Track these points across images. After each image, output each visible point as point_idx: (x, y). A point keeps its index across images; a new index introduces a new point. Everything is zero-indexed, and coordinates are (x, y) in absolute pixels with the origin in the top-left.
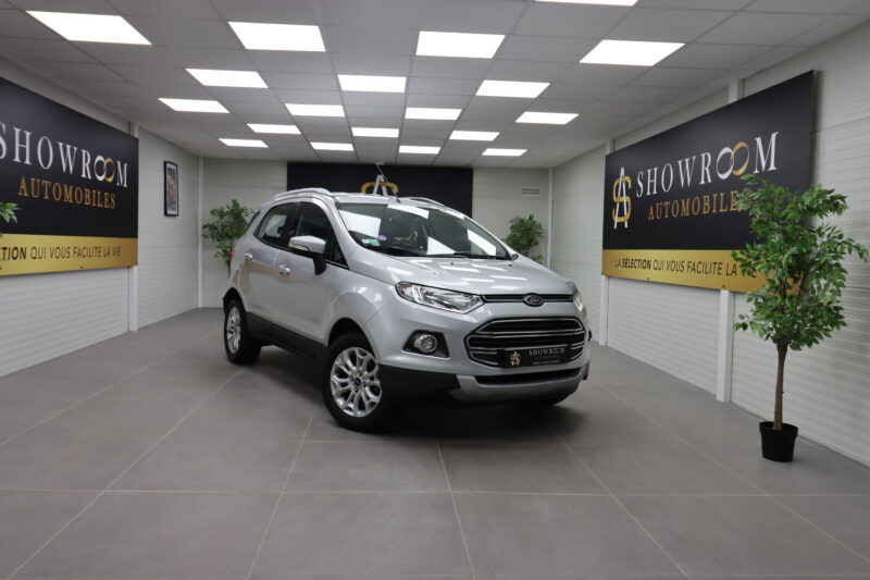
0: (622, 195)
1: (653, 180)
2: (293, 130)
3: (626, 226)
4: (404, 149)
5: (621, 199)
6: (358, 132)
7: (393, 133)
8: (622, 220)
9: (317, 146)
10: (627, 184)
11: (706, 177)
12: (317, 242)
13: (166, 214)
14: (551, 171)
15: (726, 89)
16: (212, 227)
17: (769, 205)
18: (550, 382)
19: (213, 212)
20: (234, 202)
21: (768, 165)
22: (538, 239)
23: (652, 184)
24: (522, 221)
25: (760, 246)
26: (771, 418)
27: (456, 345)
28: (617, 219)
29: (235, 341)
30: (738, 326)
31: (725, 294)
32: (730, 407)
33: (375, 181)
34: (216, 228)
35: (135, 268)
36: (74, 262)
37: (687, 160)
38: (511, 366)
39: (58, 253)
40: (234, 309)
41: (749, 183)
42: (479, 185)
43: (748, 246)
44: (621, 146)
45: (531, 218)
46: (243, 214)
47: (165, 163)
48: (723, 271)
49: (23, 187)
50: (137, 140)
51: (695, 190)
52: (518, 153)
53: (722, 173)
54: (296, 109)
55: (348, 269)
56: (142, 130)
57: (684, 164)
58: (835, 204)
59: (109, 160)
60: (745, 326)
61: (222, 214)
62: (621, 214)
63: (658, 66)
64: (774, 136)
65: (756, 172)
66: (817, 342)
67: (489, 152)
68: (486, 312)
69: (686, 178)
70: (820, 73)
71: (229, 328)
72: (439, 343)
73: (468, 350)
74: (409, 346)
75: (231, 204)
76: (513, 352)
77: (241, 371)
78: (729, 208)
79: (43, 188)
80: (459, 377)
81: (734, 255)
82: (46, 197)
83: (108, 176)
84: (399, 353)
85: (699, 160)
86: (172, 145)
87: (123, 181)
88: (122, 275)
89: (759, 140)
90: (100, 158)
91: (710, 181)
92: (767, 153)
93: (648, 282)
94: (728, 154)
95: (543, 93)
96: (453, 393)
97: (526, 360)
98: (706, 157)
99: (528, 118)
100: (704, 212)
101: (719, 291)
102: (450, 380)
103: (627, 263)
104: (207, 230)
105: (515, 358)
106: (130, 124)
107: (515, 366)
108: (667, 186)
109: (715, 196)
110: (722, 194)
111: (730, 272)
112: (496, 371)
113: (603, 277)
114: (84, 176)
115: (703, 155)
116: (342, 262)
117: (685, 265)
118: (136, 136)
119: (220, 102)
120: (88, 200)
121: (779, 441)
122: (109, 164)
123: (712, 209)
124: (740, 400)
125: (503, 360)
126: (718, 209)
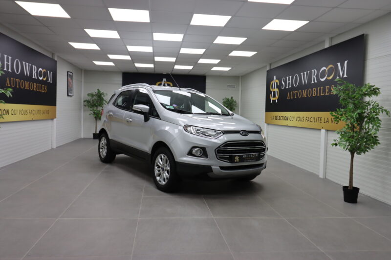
0: (274, 88)
1: (289, 81)
2: (128, 58)
3: (277, 102)
4: (176, 67)
5: (274, 90)
6: (157, 59)
7: (173, 60)
8: (274, 99)
9: (137, 65)
10: (277, 83)
11: (314, 80)
12: (145, 107)
13: (68, 95)
14: (240, 77)
15: (324, 42)
16: (88, 102)
17: (347, 92)
18: (251, 170)
19: (88, 95)
20: (98, 90)
21: (343, 75)
22: (235, 107)
23: (289, 83)
24: (228, 99)
25: (343, 110)
26: (347, 184)
27: (211, 153)
28: (272, 99)
29: (104, 152)
30: (333, 145)
31: (323, 131)
32: (325, 180)
33: (162, 81)
34: (90, 102)
35: (55, 119)
36: (29, 117)
37: (305, 73)
38: (234, 162)
39: (23, 112)
40: (103, 138)
41: (338, 82)
42: (209, 83)
43: (338, 110)
44: (273, 66)
45: (232, 98)
46: (102, 96)
47: (68, 72)
48: (322, 121)
49: (8, 82)
50: (56, 61)
51: (309, 86)
52: (227, 69)
53: (322, 78)
54: (131, 48)
55: (160, 119)
56: (58, 57)
57: (304, 74)
58: (374, 91)
59: (44, 70)
60: (336, 145)
61: (93, 95)
62: (274, 96)
63: (296, 31)
64: (346, 62)
65: (338, 78)
66: (367, 151)
67: (215, 69)
68: (223, 139)
69: (305, 80)
70: (367, 35)
71: (101, 146)
72: (204, 152)
73: (216, 155)
74: (190, 153)
75: (97, 91)
76: (236, 156)
77: (107, 166)
78: (325, 93)
79: (16, 82)
80: (212, 167)
81: (331, 114)
82: (18, 87)
83: (44, 77)
84: (185, 156)
85: (311, 72)
86: (71, 64)
87: (50, 80)
88: (49, 123)
89: (339, 64)
90: (40, 69)
91: (316, 82)
92: (343, 69)
93: (287, 126)
94: (325, 70)
95: (243, 43)
96: (210, 174)
97: (242, 159)
98: (314, 71)
99: (235, 53)
100: (314, 95)
101: (320, 130)
102: (208, 168)
103: (277, 118)
104: (86, 102)
105: (237, 159)
106: (53, 54)
107: (237, 162)
108: (296, 84)
109: (319, 88)
110: (322, 88)
111: (325, 121)
112: (228, 164)
113: (266, 124)
114: (34, 77)
115: (313, 71)
116: (157, 116)
117: (305, 119)
118: (56, 59)
119: (97, 45)
120: (35, 87)
121: (351, 194)
122: (44, 72)
123: (317, 94)
124: (330, 177)
125: (231, 160)
126: (320, 94)
